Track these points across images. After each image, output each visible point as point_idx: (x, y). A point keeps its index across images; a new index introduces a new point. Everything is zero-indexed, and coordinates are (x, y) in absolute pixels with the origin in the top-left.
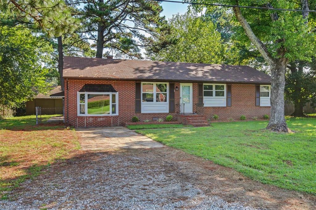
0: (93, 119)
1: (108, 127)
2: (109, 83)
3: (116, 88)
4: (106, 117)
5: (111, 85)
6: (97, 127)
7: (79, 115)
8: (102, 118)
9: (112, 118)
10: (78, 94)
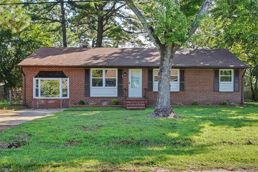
0: (44, 101)
1: (57, 108)
2: (60, 69)
3: (66, 73)
4: (56, 99)
5: (62, 71)
6: (48, 108)
7: (35, 97)
8: (53, 100)
9: (61, 101)
10: (33, 79)
